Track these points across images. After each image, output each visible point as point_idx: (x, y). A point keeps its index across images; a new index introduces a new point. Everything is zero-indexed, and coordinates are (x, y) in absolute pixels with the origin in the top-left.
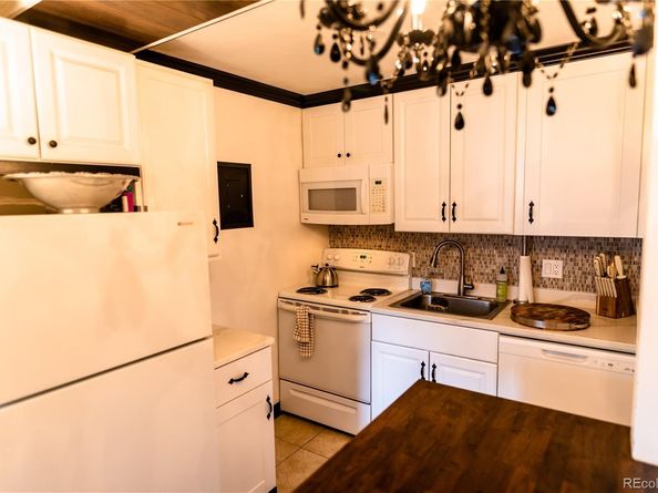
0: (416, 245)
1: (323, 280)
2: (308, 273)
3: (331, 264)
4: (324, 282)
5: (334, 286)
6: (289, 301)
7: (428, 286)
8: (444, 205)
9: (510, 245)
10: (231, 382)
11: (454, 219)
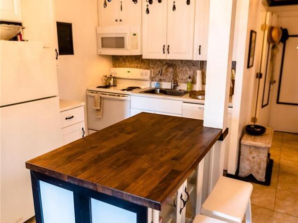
0: (153, 66)
1: (109, 83)
2: (102, 79)
3: (113, 75)
4: (110, 84)
5: (115, 86)
6: (92, 91)
7: (158, 85)
8: (164, 46)
9: (194, 66)
10: (67, 119)
11: (168, 53)
